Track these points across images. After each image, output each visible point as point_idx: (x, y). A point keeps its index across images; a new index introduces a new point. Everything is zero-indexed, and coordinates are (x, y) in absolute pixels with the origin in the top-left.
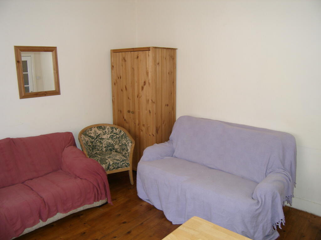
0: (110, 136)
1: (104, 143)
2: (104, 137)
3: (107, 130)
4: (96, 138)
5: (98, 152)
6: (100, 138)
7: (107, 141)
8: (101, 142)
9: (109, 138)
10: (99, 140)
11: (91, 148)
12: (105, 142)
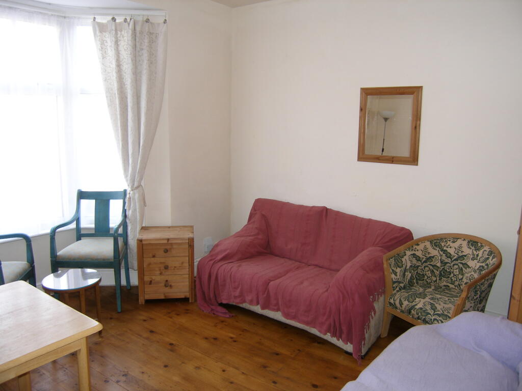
0: (480, 266)
1: (466, 275)
2: (471, 263)
3: (480, 253)
4: (456, 260)
5: (451, 286)
6: (463, 262)
7: (473, 273)
8: (462, 269)
9: (478, 269)
10: (461, 266)
11: (437, 273)
12: (469, 275)
